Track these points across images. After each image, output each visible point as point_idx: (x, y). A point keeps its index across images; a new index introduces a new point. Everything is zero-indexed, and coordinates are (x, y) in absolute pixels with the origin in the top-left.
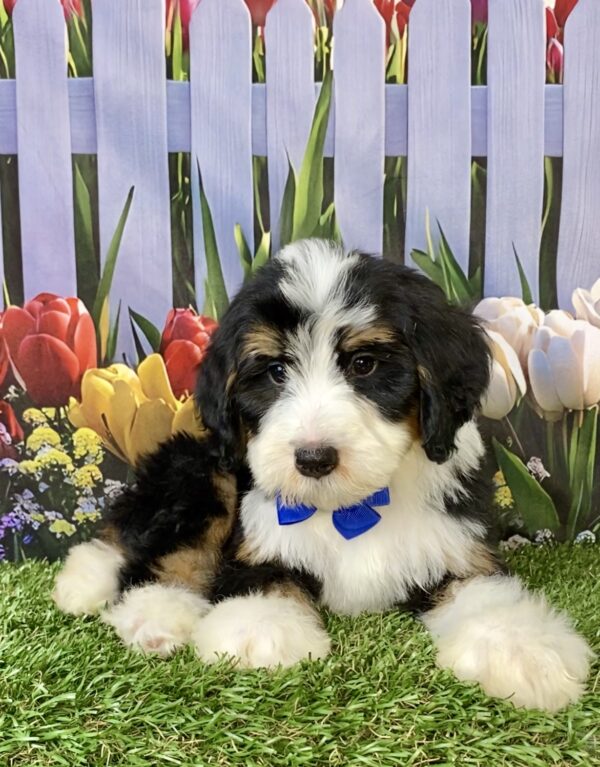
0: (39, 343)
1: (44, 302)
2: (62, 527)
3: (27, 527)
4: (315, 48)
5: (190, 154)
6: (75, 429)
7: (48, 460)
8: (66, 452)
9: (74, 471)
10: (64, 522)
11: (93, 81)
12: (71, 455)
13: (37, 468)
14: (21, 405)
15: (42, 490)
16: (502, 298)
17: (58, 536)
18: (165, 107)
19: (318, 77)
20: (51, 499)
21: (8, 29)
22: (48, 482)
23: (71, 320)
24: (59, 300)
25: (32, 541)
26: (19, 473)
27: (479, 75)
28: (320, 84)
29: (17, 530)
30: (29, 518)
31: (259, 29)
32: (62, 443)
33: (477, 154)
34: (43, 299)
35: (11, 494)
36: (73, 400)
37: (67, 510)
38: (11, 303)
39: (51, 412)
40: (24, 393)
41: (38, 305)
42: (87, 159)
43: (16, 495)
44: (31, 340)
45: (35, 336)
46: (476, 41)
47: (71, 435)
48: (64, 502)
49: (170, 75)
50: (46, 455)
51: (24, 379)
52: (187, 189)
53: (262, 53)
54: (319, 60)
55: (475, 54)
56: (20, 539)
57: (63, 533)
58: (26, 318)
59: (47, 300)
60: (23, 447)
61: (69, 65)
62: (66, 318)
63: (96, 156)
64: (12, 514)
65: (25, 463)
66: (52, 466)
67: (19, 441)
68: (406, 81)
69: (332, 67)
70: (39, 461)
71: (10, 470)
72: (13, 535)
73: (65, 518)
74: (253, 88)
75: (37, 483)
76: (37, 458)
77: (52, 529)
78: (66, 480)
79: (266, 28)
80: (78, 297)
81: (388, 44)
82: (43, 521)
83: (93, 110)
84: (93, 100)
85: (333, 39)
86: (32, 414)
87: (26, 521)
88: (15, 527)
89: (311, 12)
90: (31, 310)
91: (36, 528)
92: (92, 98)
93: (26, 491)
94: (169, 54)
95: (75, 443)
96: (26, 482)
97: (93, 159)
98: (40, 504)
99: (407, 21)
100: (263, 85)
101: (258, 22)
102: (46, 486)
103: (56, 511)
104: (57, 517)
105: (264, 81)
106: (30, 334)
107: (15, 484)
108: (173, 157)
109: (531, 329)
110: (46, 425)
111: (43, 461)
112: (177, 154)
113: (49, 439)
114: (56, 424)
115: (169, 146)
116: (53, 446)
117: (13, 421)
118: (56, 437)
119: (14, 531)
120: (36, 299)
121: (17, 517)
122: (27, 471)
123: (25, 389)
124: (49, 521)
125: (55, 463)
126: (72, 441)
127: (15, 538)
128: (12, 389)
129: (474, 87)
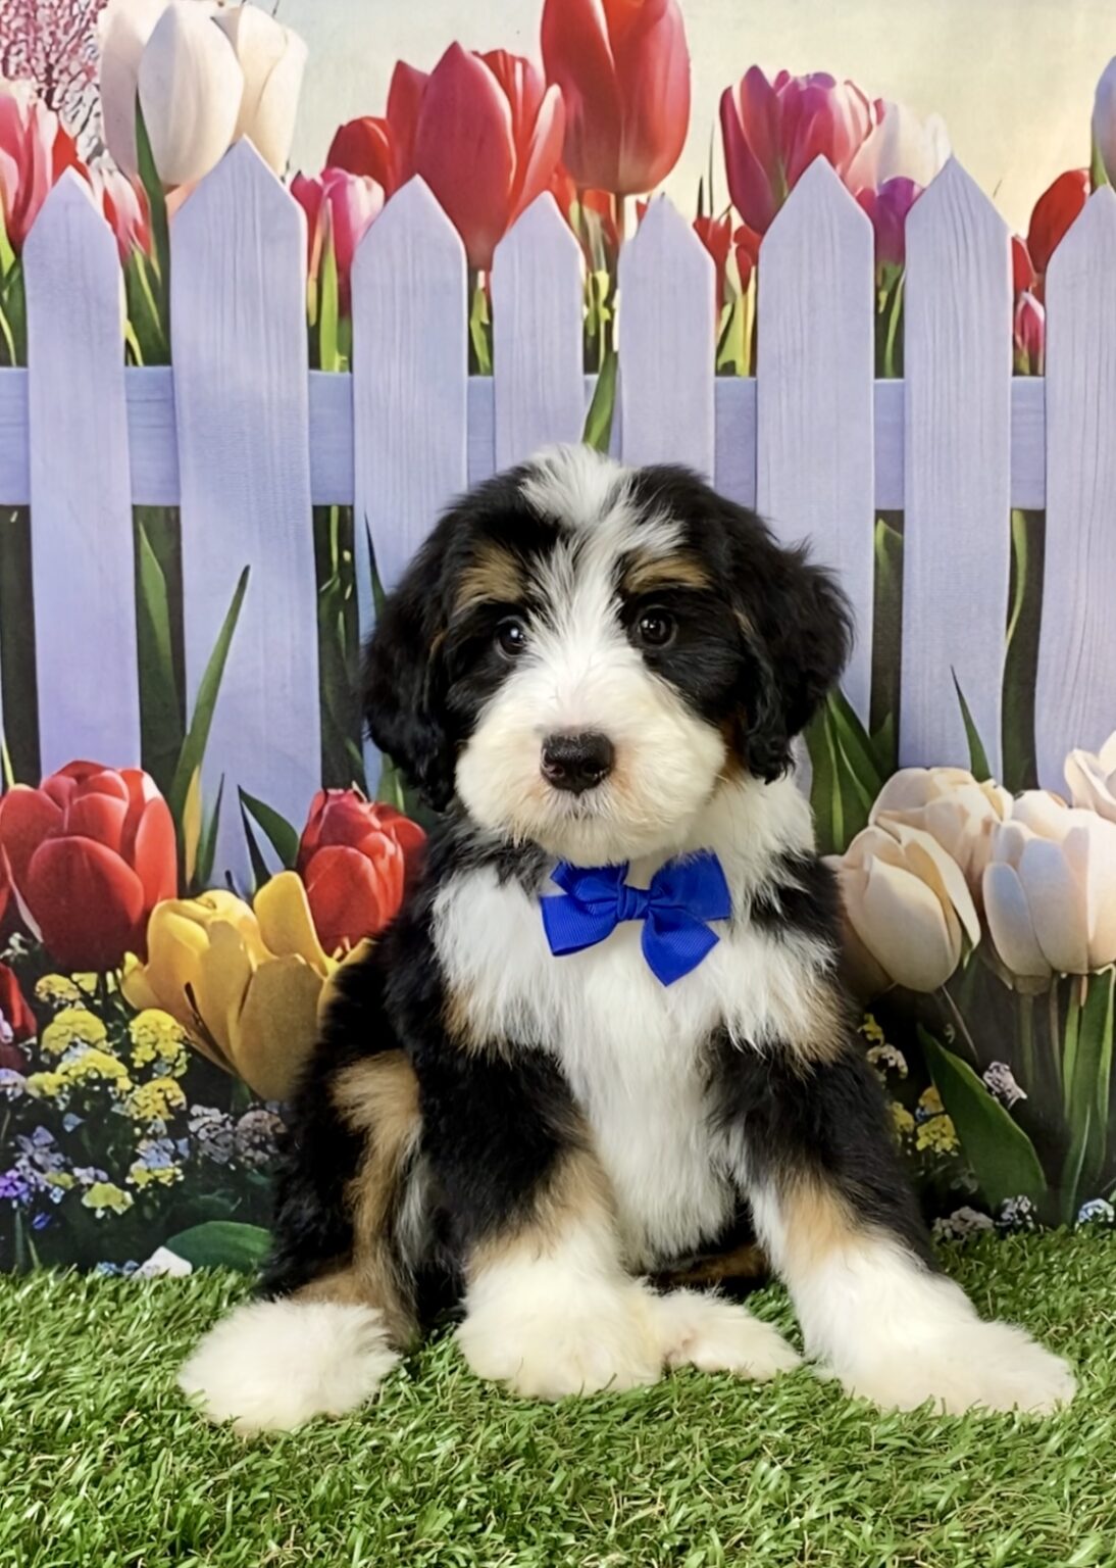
0: (67, 856)
1: (79, 778)
2: (107, 1196)
3: (41, 1198)
4: (585, 311)
5: (352, 508)
6: (134, 1013)
7: (83, 1071)
8: (116, 1055)
9: (133, 1089)
10: (111, 1186)
11: (172, 374)
12: (126, 1060)
13: (60, 1086)
14: (31, 969)
15: (69, 1128)
16: (934, 770)
17: (100, 1214)
18: (306, 421)
19: (590, 365)
20: (87, 1143)
21: (15, 277)
22: (81, 1113)
23: (129, 811)
24: (107, 773)
25: (50, 1222)
26: (25, 1096)
27: (890, 358)
28: (594, 378)
29: (20, 1204)
30: (43, 1180)
31: (481, 275)
32: (109, 1039)
33: (884, 507)
34: (77, 771)
35: (10, 1135)
36: (131, 959)
37: (116, 1165)
38: (17, 781)
39: (89, 981)
40: (37, 947)
41: (68, 782)
42: (162, 513)
43: (20, 1137)
44: (54, 846)
45: (62, 840)
46: (883, 296)
47: (126, 1024)
48: (111, 1149)
49: (315, 362)
50: (78, 1061)
51: (37, 919)
52: (348, 572)
53: (486, 321)
54: (592, 332)
55: (881, 321)
56: (27, 1220)
57: (107, 1208)
58: (44, 807)
59: (84, 774)
60: (35, 1048)
61: (128, 345)
62: (120, 807)
63: (177, 509)
64: (12, 1174)
65: (37, 1078)
66: (90, 1082)
67: (29, 1037)
68: (753, 371)
69: (616, 347)
70: (65, 1073)
71: (9, 1091)
72: (14, 1211)
73: (111, 1179)
74: (470, 383)
75: (62, 1114)
76: (61, 1068)
77: (86, 1202)
78: (116, 1109)
79: (493, 275)
80: (144, 767)
81: (721, 302)
82: (71, 1186)
83: (173, 427)
84: (173, 407)
85: (618, 294)
86: (54, 984)
87: (37, 1186)
88: (18, 1198)
89: (577, 245)
90: (52, 791)
91: (57, 1200)
92: (170, 403)
93: (40, 1129)
94: (313, 321)
95: (134, 1039)
96: (40, 1112)
97: (173, 516)
98: (65, 1155)
99: (756, 262)
100: (489, 378)
101: (479, 263)
102: (78, 1121)
103: (96, 1167)
104: (96, 1178)
105: (490, 372)
106: (53, 836)
107: (19, 1117)
108: (321, 514)
109: (987, 826)
110: (80, 1004)
111: (72, 1073)
112: (328, 509)
113: (85, 1031)
114: (97, 1002)
115: (313, 493)
116: (93, 1045)
117: (17, 1001)
118: (97, 1027)
119: (15, 1204)
120: (64, 771)
121: (21, 1179)
122: (42, 1091)
123: (40, 939)
124: (82, 1186)
125: (95, 1076)
126: (129, 1035)
127: (18, 1217)
128: (15, 939)
129: (881, 381)
